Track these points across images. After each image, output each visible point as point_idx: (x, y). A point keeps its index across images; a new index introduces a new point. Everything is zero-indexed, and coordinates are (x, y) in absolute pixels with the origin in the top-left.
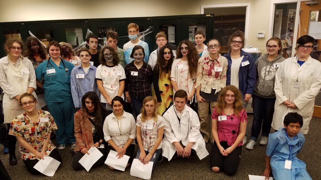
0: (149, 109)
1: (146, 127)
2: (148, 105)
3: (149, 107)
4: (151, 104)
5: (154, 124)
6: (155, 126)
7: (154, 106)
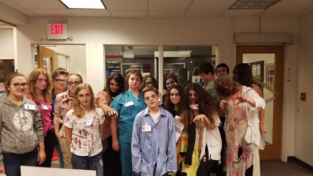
0: (85, 99)
1: (85, 123)
2: (82, 95)
3: (84, 96)
4: (87, 93)
5: (95, 118)
6: (96, 120)
7: (91, 94)
